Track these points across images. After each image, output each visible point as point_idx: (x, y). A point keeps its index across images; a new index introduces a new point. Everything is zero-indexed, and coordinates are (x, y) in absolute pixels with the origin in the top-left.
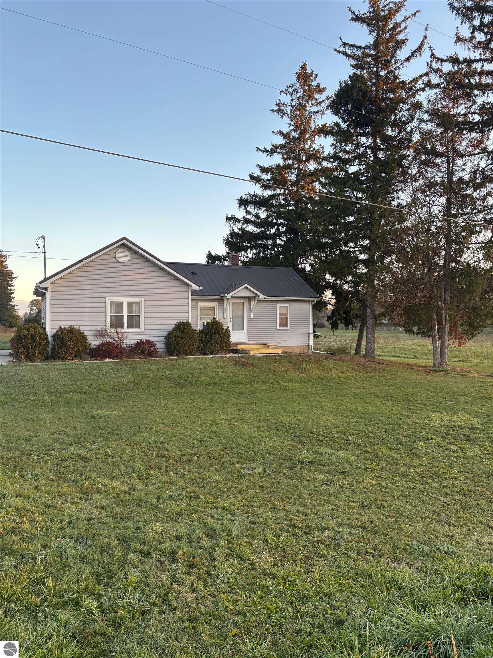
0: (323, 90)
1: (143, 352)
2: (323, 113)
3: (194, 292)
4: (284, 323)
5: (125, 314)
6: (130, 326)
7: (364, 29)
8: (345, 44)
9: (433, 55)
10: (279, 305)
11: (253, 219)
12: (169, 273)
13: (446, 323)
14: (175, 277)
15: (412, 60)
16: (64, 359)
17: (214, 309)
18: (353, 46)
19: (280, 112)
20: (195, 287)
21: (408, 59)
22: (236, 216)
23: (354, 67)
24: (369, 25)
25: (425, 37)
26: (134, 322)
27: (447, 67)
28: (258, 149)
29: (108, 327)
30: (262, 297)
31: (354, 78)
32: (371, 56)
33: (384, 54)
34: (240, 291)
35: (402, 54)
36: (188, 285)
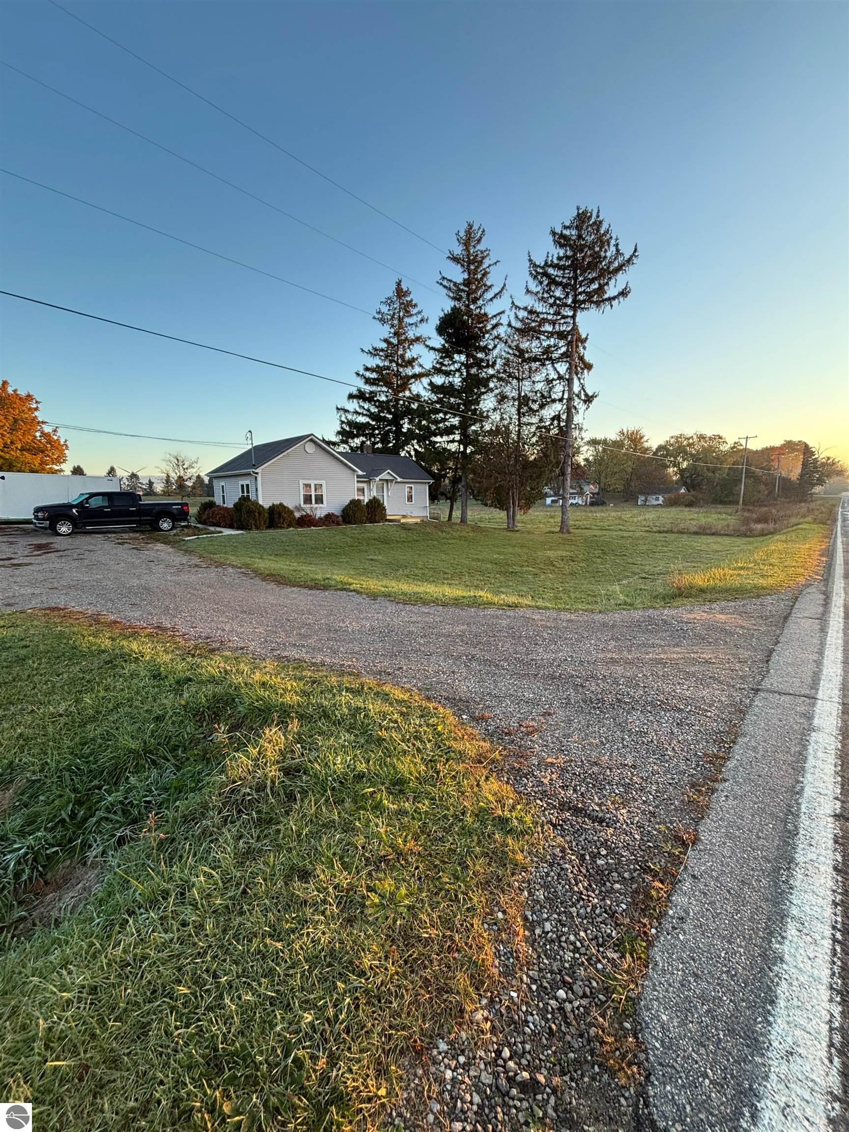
0: (415, 305)
1: (333, 522)
2: (416, 326)
3: (358, 476)
4: (410, 498)
5: (313, 494)
6: (316, 503)
7: (459, 268)
8: (444, 278)
9: (513, 303)
10: (407, 485)
12: (341, 462)
14: (346, 465)
15: (494, 300)
16: (281, 528)
17: (364, 489)
18: (451, 281)
19: (382, 321)
20: (360, 473)
21: (491, 300)
22: (346, 408)
23: (454, 299)
24: (463, 266)
25: (505, 285)
26: (319, 499)
27: (522, 314)
28: (363, 350)
29: (302, 503)
30: (399, 480)
31: (454, 309)
32: (464, 291)
33: (475, 291)
34: (384, 476)
35: (489, 295)
36: (354, 471)
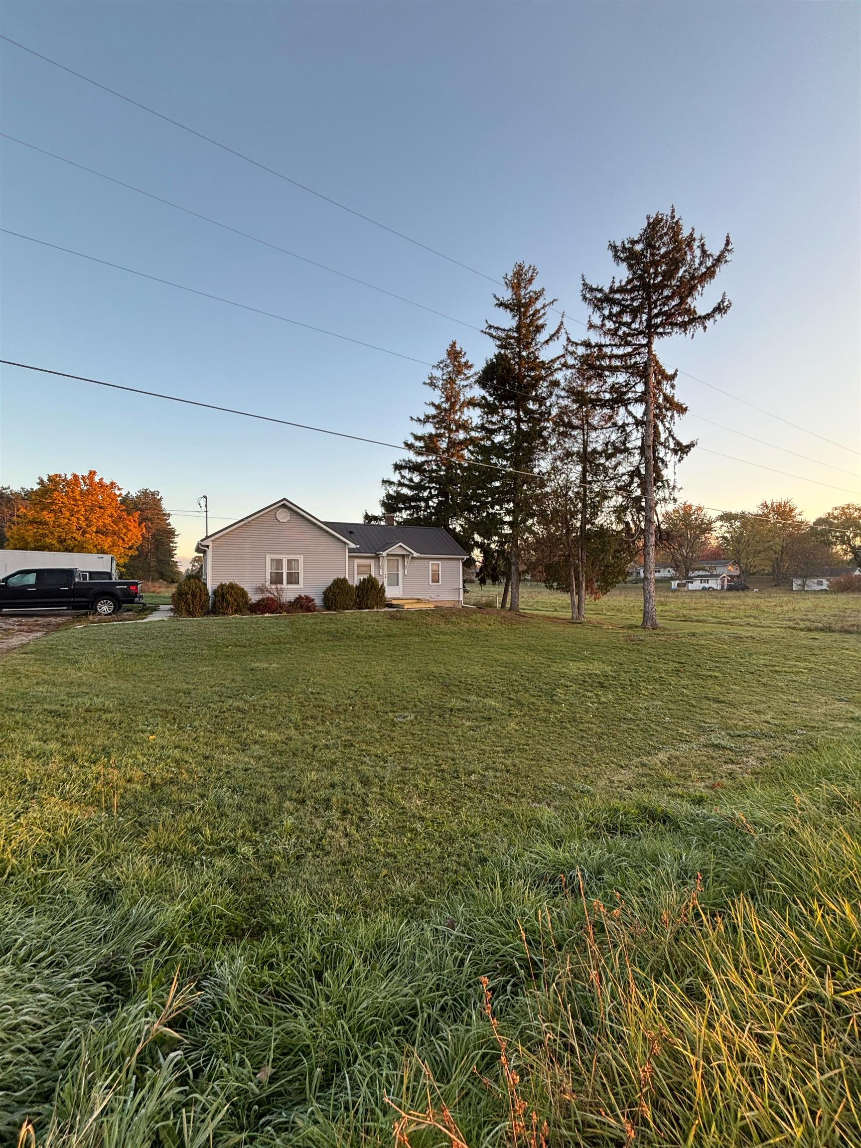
0: (471, 366)
1: (302, 607)
2: (471, 387)
3: (351, 551)
4: (436, 580)
5: (285, 571)
6: (289, 583)
7: (508, 314)
8: (490, 327)
9: (568, 339)
10: (431, 562)
11: (407, 482)
12: (327, 532)
13: (583, 579)
14: (333, 536)
15: (550, 343)
16: (224, 614)
17: (370, 566)
18: (498, 328)
19: (432, 384)
20: (352, 545)
21: (547, 342)
22: (392, 480)
23: (500, 347)
24: (512, 310)
25: (562, 323)
26: (293, 579)
27: (581, 351)
28: (412, 418)
29: (268, 583)
30: (416, 555)
31: (499, 357)
32: (513, 338)
33: (526, 336)
34: (395, 549)
35: (542, 337)
36: (345, 543)
